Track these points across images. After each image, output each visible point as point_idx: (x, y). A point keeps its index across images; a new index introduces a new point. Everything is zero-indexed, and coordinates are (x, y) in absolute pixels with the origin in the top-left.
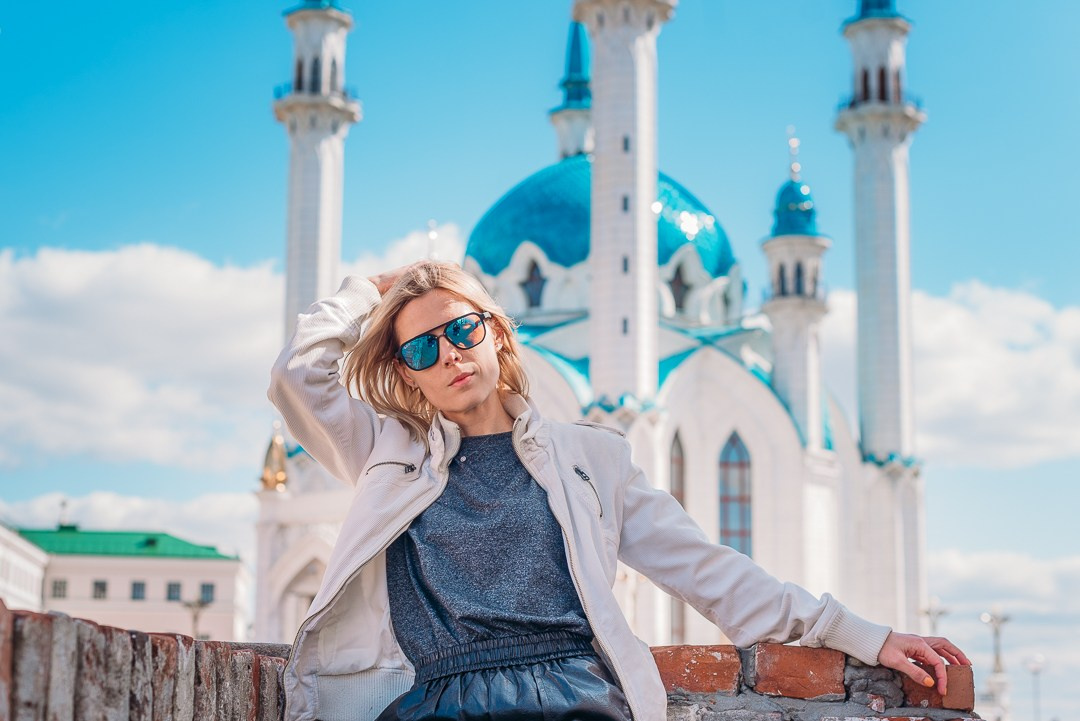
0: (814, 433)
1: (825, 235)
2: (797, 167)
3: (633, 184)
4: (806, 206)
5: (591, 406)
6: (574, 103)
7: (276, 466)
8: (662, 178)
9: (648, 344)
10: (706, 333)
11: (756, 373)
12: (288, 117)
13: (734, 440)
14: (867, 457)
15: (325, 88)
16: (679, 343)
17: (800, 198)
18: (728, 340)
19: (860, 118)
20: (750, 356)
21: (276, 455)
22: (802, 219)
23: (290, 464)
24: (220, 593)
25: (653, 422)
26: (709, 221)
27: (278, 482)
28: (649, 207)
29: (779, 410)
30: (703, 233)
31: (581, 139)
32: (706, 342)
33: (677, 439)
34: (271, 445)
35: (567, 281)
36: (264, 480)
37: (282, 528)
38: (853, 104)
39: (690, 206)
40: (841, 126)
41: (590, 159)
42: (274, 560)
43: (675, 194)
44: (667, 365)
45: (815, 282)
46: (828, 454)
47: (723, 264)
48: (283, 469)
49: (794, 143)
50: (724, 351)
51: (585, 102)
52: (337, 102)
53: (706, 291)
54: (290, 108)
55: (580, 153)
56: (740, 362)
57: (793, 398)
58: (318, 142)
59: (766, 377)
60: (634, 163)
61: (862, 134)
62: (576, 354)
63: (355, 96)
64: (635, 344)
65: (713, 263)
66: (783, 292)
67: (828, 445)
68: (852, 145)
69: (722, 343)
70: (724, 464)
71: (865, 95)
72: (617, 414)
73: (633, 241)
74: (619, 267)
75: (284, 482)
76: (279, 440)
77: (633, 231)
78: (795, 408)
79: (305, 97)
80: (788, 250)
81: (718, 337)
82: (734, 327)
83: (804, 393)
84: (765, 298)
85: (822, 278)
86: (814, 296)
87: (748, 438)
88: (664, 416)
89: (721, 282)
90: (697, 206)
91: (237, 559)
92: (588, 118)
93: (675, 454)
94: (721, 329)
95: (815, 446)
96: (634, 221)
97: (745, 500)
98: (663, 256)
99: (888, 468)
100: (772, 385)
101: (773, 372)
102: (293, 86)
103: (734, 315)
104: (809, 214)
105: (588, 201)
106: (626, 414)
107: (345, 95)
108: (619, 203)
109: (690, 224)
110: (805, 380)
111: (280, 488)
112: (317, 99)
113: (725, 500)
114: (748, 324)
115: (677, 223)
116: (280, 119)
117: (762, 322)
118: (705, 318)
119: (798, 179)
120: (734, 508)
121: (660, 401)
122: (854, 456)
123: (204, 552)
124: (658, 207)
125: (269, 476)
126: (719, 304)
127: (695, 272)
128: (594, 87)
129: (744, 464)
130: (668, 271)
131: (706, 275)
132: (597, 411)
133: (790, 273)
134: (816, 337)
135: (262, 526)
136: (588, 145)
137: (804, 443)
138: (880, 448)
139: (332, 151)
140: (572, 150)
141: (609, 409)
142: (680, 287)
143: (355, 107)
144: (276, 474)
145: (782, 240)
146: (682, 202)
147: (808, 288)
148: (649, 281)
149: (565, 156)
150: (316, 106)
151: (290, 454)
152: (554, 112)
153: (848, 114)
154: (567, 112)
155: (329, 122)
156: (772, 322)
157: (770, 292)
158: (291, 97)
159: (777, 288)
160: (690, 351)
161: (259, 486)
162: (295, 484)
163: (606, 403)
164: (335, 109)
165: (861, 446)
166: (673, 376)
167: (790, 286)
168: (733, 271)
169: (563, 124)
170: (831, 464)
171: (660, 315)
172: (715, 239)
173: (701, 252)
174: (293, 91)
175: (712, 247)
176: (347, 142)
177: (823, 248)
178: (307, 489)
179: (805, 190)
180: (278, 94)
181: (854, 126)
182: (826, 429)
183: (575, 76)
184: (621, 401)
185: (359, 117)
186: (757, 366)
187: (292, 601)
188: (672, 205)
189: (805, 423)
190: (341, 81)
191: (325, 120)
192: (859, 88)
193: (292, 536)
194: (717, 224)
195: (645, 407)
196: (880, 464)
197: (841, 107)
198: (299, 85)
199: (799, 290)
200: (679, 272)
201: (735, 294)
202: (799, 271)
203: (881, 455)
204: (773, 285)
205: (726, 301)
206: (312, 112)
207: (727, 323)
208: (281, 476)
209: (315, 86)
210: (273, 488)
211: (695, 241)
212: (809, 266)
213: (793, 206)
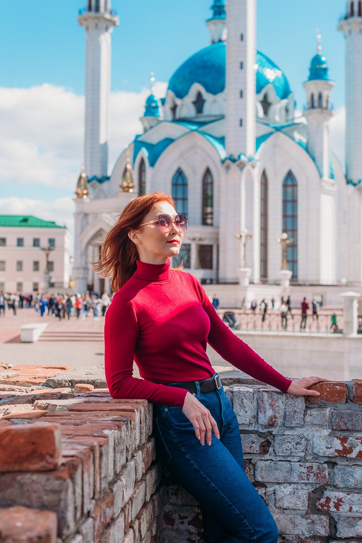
0: (326, 171)
1: (332, 80)
2: (320, 48)
3: (245, 56)
4: (324, 66)
5: (226, 159)
6: (217, 17)
7: (83, 188)
8: (258, 53)
9: (251, 131)
10: (277, 125)
11: (300, 144)
12: (85, 23)
13: (290, 175)
14: (349, 182)
15: (102, 9)
16: (265, 130)
17: (321, 63)
18: (287, 128)
19: (349, 24)
20: (297, 136)
21: (83, 182)
22: (322, 72)
23: (89, 185)
24: (57, 243)
25: (253, 167)
26: (279, 73)
27: (84, 194)
28: (252, 67)
29: (310, 161)
30: (277, 78)
31: (220, 34)
32: (278, 129)
33: (264, 175)
34: (80, 178)
35: (215, 101)
36: (77, 194)
37: (86, 215)
38: (346, 18)
39: (270, 66)
40: (340, 28)
41: (225, 44)
42: (82, 230)
43: (264, 60)
44: (260, 140)
45: (327, 102)
46: (332, 181)
47: (286, 93)
48: (86, 189)
49: (319, 36)
50: (285, 133)
51: (223, 16)
52: (108, 16)
53: (278, 106)
54: (86, 19)
55: (220, 41)
56: (293, 139)
57: (317, 155)
58: (99, 35)
59: (304, 146)
60: (245, 46)
61: (350, 32)
62: (218, 135)
63: (116, 14)
64: (245, 131)
65: (281, 93)
66: (313, 107)
67: (332, 176)
68: (345, 37)
69: (285, 130)
70: (285, 186)
71: (352, 14)
72: (237, 163)
73: (245, 83)
74: (238, 95)
75: (87, 194)
76: (84, 175)
77: (245, 78)
78: (317, 160)
79: (93, 14)
80: (316, 87)
81: (283, 127)
82: (290, 123)
83: (322, 153)
84: (305, 109)
85: (330, 100)
86: (326, 108)
87: (296, 173)
88: (258, 164)
89: (285, 102)
90: (274, 65)
91: (65, 227)
92: (224, 23)
93: (263, 181)
94: (285, 124)
95: (326, 177)
96: (245, 73)
97: (294, 201)
98: (258, 90)
99: (358, 186)
100: (307, 150)
101: (307, 143)
102: (87, 8)
103: (290, 117)
104: (325, 70)
105: (224, 64)
106: (242, 163)
107: (111, 13)
108: (238, 65)
109: (271, 74)
110: (322, 147)
111: (85, 197)
112: (98, 15)
113: (285, 202)
114: (296, 121)
115: (265, 74)
116: (81, 24)
117: (303, 120)
118: (277, 118)
119: (320, 53)
120: (289, 205)
121: (257, 157)
122: (344, 181)
123: (49, 224)
124: (256, 67)
125: (79, 191)
126: (284, 112)
127: (273, 97)
128: (227, 9)
129: (295, 185)
130: (261, 97)
131: (278, 98)
132: (228, 162)
133: (316, 98)
134: (327, 127)
135: (77, 214)
136: (224, 37)
137: (321, 176)
138: (355, 177)
139: (106, 39)
140: (216, 40)
141: (234, 161)
142: (266, 104)
143: (116, 19)
144: (83, 191)
145: (313, 82)
146: (267, 64)
147: (324, 105)
148: (252, 101)
149: (213, 42)
150: (98, 18)
151: (89, 181)
152: (208, 21)
153: (344, 22)
154: (214, 21)
155: (104, 26)
156: (308, 120)
157: (307, 106)
158: (86, 14)
159: (310, 105)
160: (271, 134)
161: (75, 196)
162: (91, 195)
163: (232, 158)
164: (107, 20)
165: (346, 177)
166: (263, 145)
167: (316, 104)
168: (290, 96)
169: (212, 26)
170: (333, 185)
171: (257, 117)
172: (282, 82)
173: (276, 88)
174: (87, 11)
175: (280, 85)
176: (112, 35)
177: (332, 86)
178: (97, 197)
179: (323, 59)
180: (80, 12)
181: (346, 28)
182: (331, 169)
183: (218, 4)
184: (239, 157)
185: (118, 23)
186: (300, 140)
187: (91, 248)
188: (262, 65)
189: (322, 166)
190: (109, 6)
191: (102, 25)
192: (349, 10)
193: (91, 218)
194: (283, 74)
195: (250, 160)
196: (355, 185)
197: (340, 20)
198: (90, 8)
199: (320, 106)
200: (265, 97)
201: (291, 107)
202: (320, 97)
203: (355, 181)
204: (308, 103)
205: (287, 110)
206: (96, 21)
207: (287, 121)
208: (85, 192)
209: (97, 9)
210: (82, 197)
211: (273, 83)
212: (325, 94)
213: (318, 66)
